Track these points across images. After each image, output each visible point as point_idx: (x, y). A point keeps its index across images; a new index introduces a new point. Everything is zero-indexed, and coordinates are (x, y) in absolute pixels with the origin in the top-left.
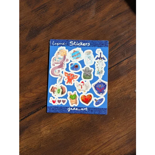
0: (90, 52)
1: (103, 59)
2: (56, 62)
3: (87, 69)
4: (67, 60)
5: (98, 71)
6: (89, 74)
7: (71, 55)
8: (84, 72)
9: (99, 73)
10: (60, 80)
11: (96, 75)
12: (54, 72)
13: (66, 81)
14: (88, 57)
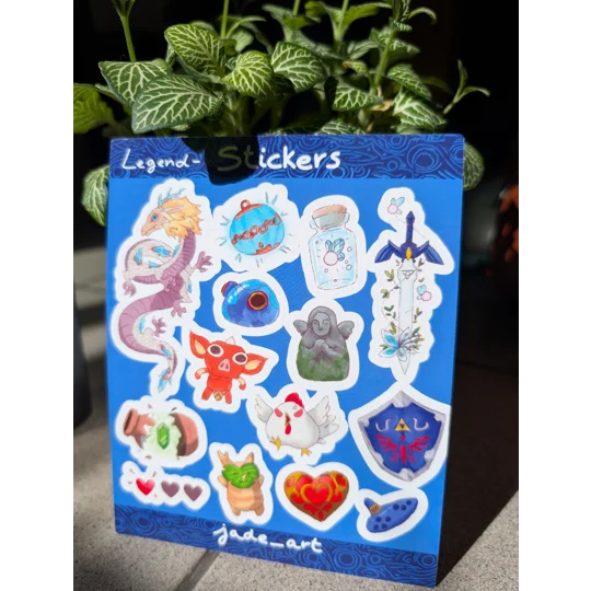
0: (343, 211)
1: (423, 256)
2: (143, 271)
3: (320, 317)
4: (205, 261)
5: (394, 331)
6: (331, 352)
7: (225, 232)
8: (303, 334)
9: (400, 344)
10: (165, 377)
11: (377, 357)
12: (135, 331)
13: (200, 385)
14: (330, 245)
